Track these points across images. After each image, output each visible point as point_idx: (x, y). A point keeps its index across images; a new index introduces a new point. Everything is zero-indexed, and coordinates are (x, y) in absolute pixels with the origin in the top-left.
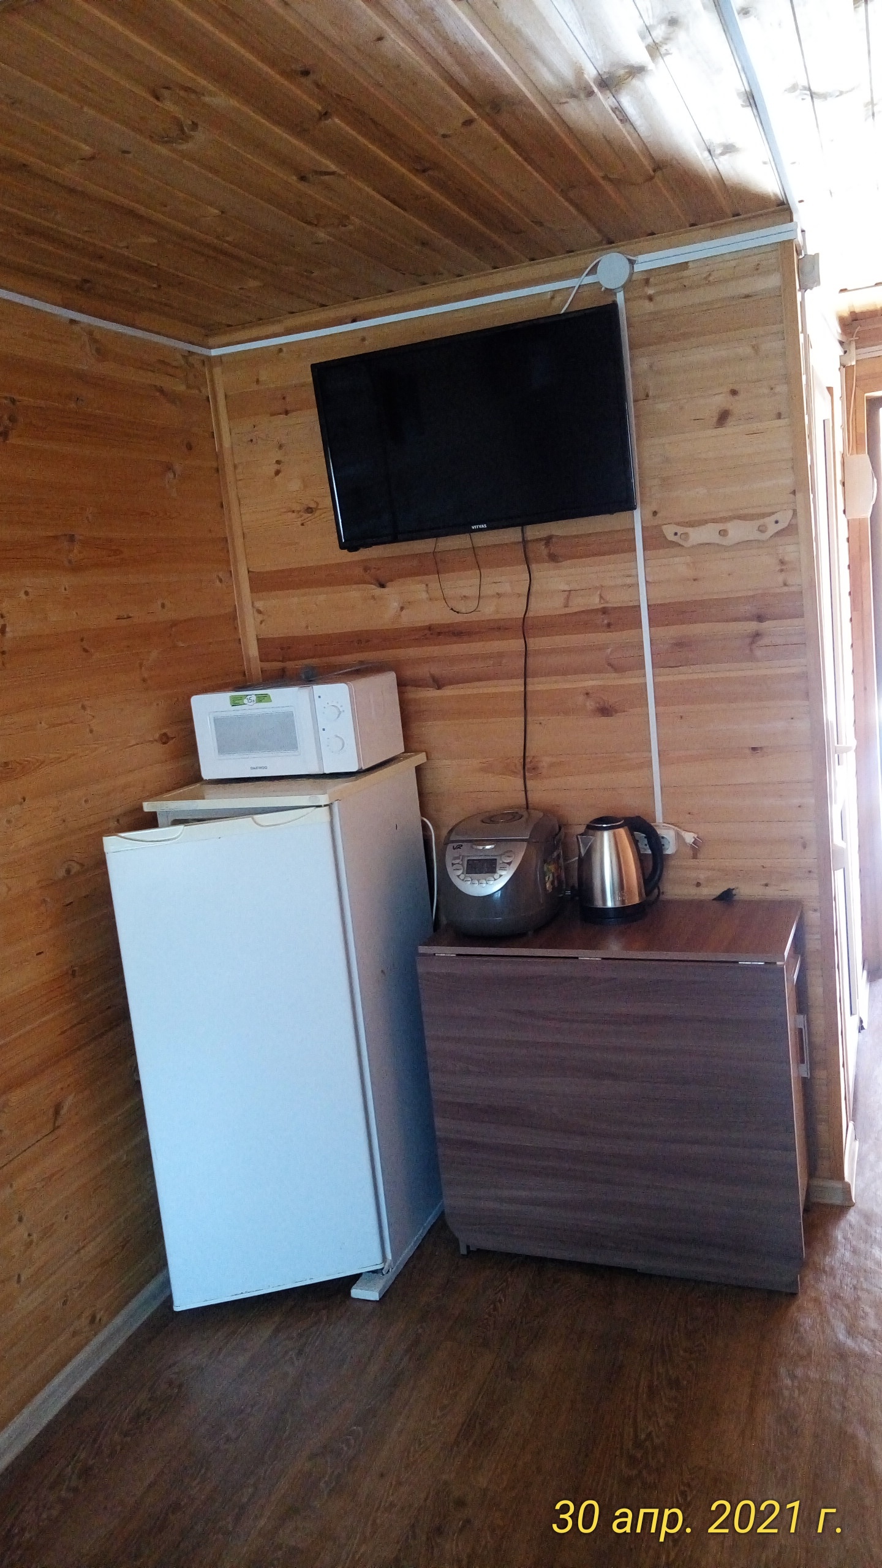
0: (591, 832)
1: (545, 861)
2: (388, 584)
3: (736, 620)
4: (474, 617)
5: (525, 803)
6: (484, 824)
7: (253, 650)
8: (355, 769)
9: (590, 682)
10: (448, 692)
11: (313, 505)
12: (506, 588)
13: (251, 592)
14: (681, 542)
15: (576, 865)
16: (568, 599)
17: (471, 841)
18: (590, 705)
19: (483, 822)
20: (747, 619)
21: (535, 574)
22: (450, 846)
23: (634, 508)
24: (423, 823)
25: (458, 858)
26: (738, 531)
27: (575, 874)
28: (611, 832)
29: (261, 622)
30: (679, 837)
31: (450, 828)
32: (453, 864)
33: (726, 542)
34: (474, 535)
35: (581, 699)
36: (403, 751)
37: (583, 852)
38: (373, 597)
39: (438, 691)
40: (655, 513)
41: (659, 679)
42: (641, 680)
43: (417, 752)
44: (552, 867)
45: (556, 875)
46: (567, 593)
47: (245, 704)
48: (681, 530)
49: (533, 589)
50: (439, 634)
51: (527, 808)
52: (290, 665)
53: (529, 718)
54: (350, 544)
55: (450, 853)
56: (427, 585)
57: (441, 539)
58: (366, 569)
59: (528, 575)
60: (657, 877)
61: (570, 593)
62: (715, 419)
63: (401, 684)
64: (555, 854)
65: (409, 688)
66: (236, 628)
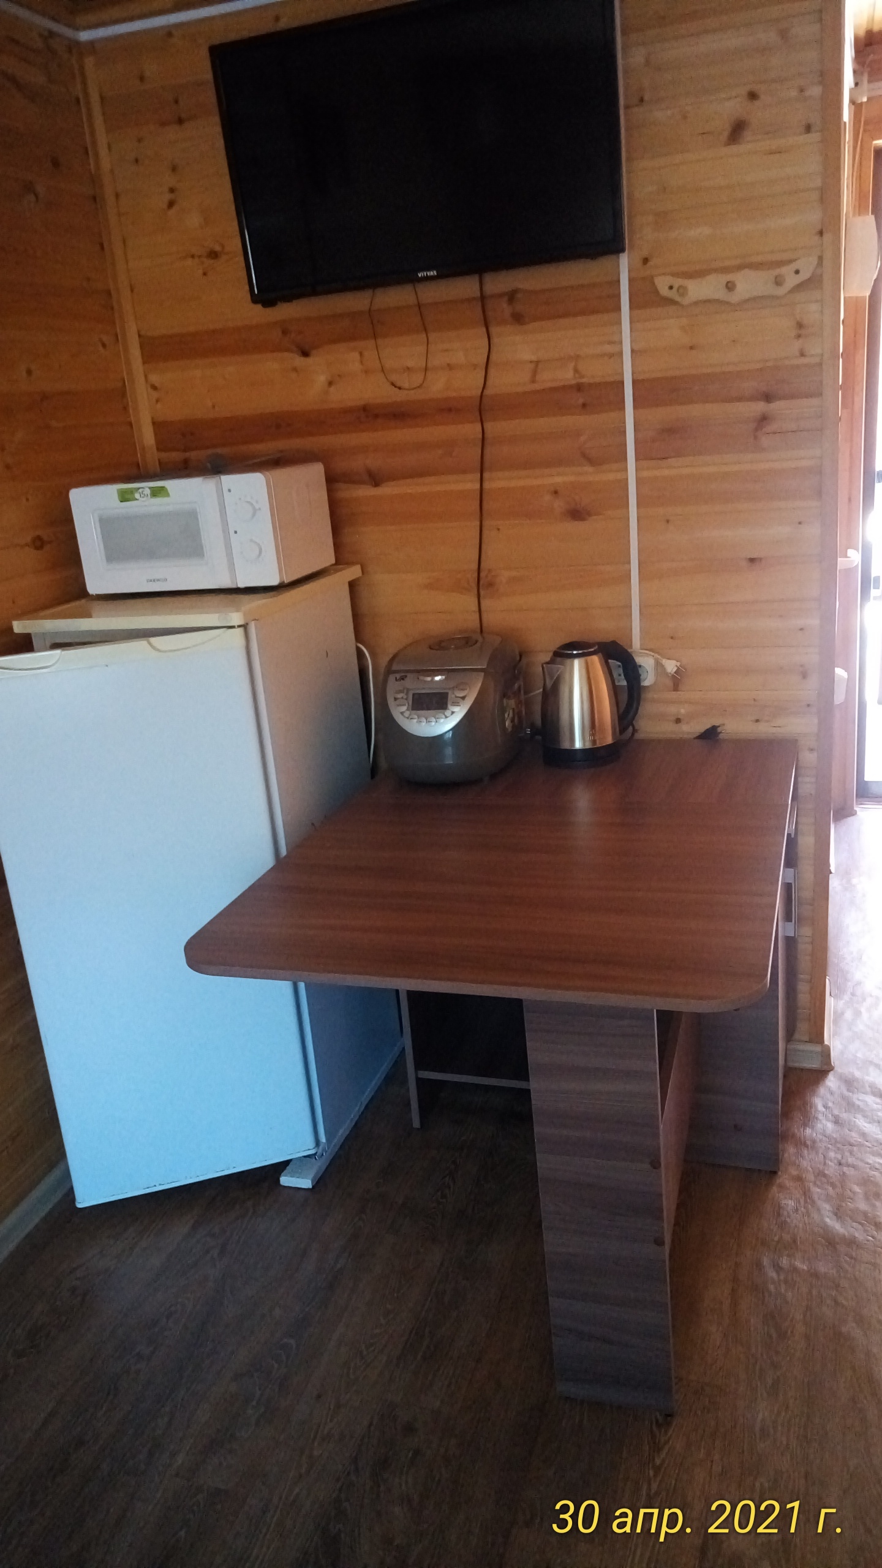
0: (559, 659)
1: (504, 695)
2: (314, 352)
3: (740, 399)
4: (419, 395)
5: (479, 625)
6: (432, 651)
7: (148, 436)
8: (275, 582)
9: (560, 478)
10: (387, 490)
11: (217, 248)
12: (459, 357)
13: (144, 363)
14: (677, 298)
15: (540, 698)
16: (535, 373)
17: (418, 672)
18: (559, 505)
19: (431, 648)
20: (753, 398)
21: (495, 340)
22: (392, 678)
23: (623, 250)
24: (358, 649)
25: (401, 692)
26: (749, 284)
27: (537, 708)
28: (583, 660)
29: (157, 401)
30: (658, 665)
31: (391, 656)
32: (396, 699)
33: (734, 298)
34: (420, 287)
35: (547, 498)
36: (333, 561)
37: (549, 684)
38: (295, 369)
39: (376, 489)
40: (646, 261)
41: (645, 474)
42: (619, 476)
43: (350, 564)
44: (512, 703)
45: (516, 711)
46: (532, 366)
47: (137, 500)
48: (677, 282)
49: (493, 357)
50: (376, 416)
51: (481, 631)
52: (193, 455)
53: (486, 523)
54: (266, 296)
55: (392, 685)
56: (361, 354)
57: (379, 292)
58: (285, 332)
59: (487, 340)
60: (632, 714)
61: (537, 366)
62: (726, 134)
63: (331, 480)
64: (516, 686)
65: (341, 485)
66: (125, 408)
